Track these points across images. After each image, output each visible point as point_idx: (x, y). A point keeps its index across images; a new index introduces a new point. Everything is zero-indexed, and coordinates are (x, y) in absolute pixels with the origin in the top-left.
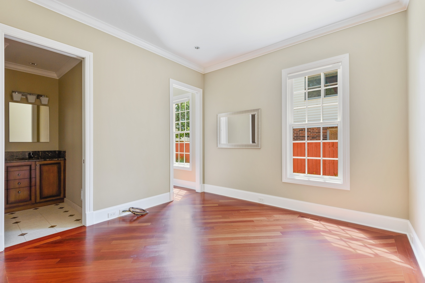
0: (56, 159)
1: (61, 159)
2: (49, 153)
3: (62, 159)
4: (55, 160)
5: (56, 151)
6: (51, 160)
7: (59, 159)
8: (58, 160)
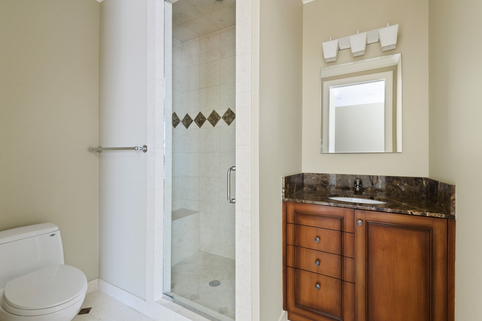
0: (414, 213)
1: (433, 215)
2: (401, 184)
3: (437, 215)
4: (412, 214)
5: (421, 178)
6: (400, 213)
7: (428, 214)
8: (424, 216)
